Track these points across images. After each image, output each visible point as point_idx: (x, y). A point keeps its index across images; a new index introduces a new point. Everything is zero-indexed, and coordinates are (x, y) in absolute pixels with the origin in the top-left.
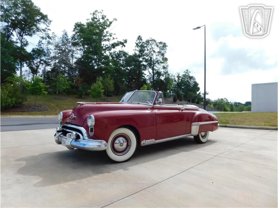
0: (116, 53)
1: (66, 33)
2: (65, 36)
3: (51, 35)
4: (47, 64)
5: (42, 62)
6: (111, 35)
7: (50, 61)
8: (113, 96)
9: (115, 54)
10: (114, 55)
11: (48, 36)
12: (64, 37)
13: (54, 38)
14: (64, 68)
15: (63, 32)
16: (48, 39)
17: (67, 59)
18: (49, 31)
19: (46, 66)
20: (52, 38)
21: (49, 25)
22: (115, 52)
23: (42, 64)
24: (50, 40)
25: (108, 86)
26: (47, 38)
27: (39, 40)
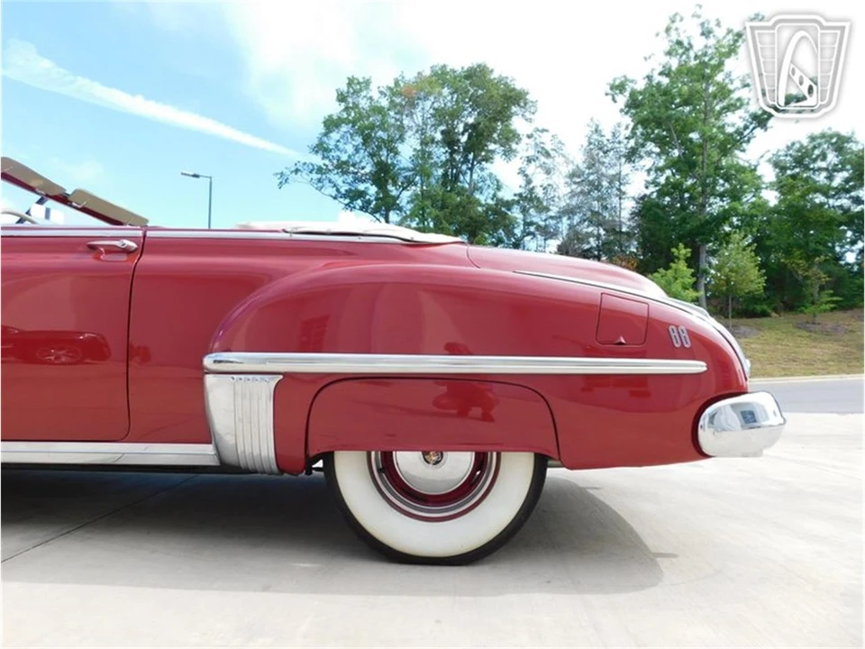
0: (797, 146)
1: (597, 126)
2: (595, 136)
3: (548, 147)
4: (547, 233)
5: (532, 229)
6: (748, 81)
7: (552, 222)
8: (774, 314)
9: (791, 152)
10: (789, 158)
11: (543, 148)
12: (592, 141)
13: (561, 152)
14: (598, 237)
15: (588, 125)
16: (543, 159)
17: (605, 208)
18: (545, 133)
19: (545, 240)
20: (552, 153)
21: (532, 116)
22: (793, 144)
23: (533, 234)
24: (548, 161)
25: (733, 274)
26: (539, 155)
27: (520, 169)
